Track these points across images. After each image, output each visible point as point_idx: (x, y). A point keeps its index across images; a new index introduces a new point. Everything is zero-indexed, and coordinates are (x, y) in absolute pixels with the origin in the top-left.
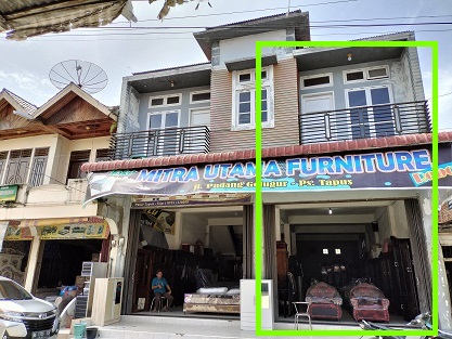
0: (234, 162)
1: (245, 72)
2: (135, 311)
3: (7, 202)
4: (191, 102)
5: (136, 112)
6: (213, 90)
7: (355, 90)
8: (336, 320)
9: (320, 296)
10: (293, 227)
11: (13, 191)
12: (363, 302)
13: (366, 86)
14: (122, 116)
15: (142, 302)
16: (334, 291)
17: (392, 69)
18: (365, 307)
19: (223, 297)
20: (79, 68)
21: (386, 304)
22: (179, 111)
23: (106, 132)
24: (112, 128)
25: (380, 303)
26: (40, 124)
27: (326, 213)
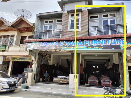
0: (69, 41)
1: (73, 14)
2: (39, 82)
3: (3, 50)
4: (56, 22)
5: (40, 25)
6: (63, 19)
7: (105, 20)
8: (96, 86)
9: (92, 79)
10: (85, 60)
11: (4, 47)
12: (105, 81)
13: (109, 19)
14: (36, 26)
15: (41, 79)
16: (96, 78)
17: (117, 14)
18: (105, 83)
19: (65, 79)
20: (23, 11)
21: (111, 82)
22: (53, 25)
23: (31, 31)
24: (33, 29)
25: (109, 82)
26: (12, 28)
27: (95, 56)
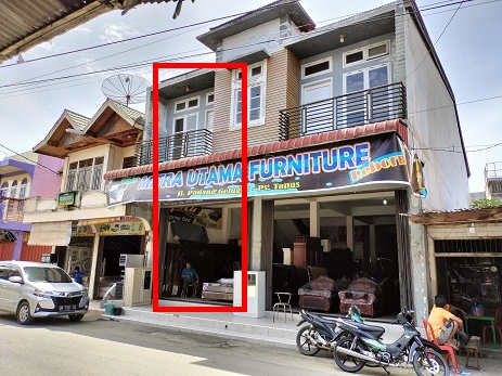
0: (209, 165)
3: (69, 206)
4: (208, 103)
6: (217, 91)
7: (353, 73)
8: (325, 312)
11: (71, 197)
13: (364, 68)
14: (147, 124)
15: (175, 289)
18: (351, 301)
20: (127, 80)
21: (371, 298)
22: (197, 114)
24: (139, 136)
26: (91, 137)
27: (380, 203)
